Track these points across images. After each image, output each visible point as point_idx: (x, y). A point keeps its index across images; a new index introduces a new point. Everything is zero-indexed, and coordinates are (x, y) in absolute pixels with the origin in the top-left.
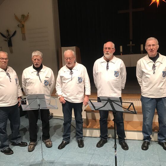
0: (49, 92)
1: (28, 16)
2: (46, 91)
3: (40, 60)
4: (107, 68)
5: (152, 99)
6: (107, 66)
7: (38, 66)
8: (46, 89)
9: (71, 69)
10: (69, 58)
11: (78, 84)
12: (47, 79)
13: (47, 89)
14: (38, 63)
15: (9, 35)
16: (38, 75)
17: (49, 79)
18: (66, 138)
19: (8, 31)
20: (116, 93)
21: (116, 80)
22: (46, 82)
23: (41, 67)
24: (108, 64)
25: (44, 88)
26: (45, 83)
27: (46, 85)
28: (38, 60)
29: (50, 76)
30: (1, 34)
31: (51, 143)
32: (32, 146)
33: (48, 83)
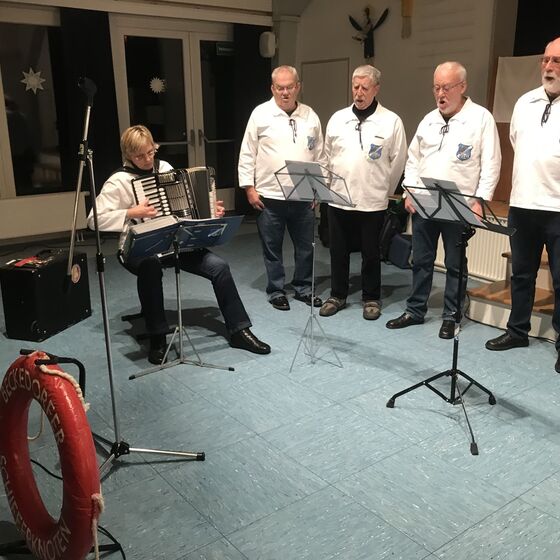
0: (383, 178)
2: (373, 173)
3: (370, 91)
4: (544, 120)
6: (547, 112)
7: (364, 106)
8: (373, 168)
9: (447, 118)
10: (444, 87)
11: (456, 162)
12: (378, 142)
13: (377, 168)
14: (363, 98)
15: (369, 22)
16: (359, 129)
17: (385, 142)
18: (414, 306)
19: (367, 11)
22: (374, 148)
23: (371, 109)
24: (549, 106)
25: (368, 164)
26: (371, 151)
27: (373, 158)
28: (363, 88)
29: (387, 135)
30: (351, 19)
31: (376, 310)
32: (330, 306)
33: (380, 152)
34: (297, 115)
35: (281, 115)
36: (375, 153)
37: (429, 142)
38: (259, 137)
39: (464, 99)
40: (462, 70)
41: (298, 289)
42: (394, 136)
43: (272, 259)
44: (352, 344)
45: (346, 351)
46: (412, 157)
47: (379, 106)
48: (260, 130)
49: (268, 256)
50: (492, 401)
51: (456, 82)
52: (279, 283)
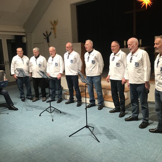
1: (57, 21)
3: (37, 53)
4: (68, 58)
5: (89, 77)
6: (68, 57)
7: (36, 56)
9: (53, 58)
10: (51, 51)
12: (40, 63)
15: (47, 35)
16: (36, 61)
17: (42, 63)
20: (72, 72)
21: (71, 65)
23: (38, 56)
24: (69, 55)
25: (39, 68)
28: (35, 53)
29: (42, 61)
30: (43, 34)
31: (45, 99)
32: (35, 99)
33: (41, 65)
34: (23, 58)
35: (20, 58)
36: (40, 66)
37: (50, 63)
38: (15, 63)
39: (56, 54)
40: (54, 48)
41: (28, 97)
42: (44, 62)
43: (21, 90)
44: (37, 106)
45: (35, 108)
46: (48, 66)
47: (40, 56)
48: (15, 62)
49: (20, 90)
50: (61, 112)
51: (54, 51)
52: (23, 96)
